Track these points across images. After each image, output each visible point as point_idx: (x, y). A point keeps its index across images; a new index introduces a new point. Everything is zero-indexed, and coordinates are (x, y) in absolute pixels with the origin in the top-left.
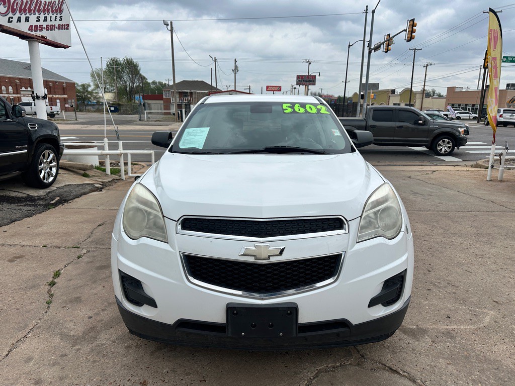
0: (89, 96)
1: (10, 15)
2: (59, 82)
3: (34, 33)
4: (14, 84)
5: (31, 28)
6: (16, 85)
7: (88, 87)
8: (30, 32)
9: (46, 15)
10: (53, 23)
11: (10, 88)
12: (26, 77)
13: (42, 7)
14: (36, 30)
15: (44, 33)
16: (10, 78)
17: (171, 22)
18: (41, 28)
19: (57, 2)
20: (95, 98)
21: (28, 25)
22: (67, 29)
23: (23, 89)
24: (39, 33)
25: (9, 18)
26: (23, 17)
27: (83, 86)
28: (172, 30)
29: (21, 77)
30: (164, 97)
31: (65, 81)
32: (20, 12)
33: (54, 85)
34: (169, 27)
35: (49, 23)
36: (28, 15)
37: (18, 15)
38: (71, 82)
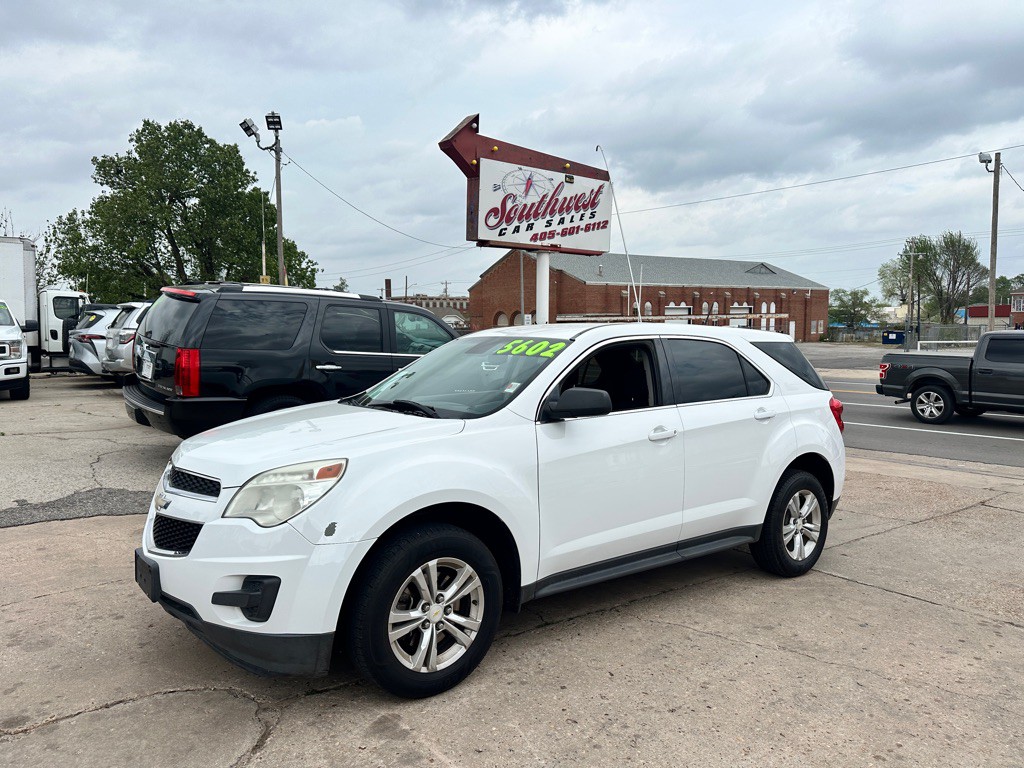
0: (863, 312)
1: (504, 226)
2: (799, 291)
3: (539, 243)
4: (721, 299)
5: (534, 238)
6: (725, 299)
7: (862, 297)
8: (532, 243)
9: (565, 215)
10: (575, 224)
11: (716, 304)
12: (742, 286)
13: (557, 207)
14: (541, 239)
15: (557, 240)
16: (717, 289)
17: (998, 155)
18: (552, 235)
19: (588, 194)
20: (876, 315)
21: (531, 233)
22: (604, 227)
23: (736, 305)
24: (547, 242)
25: (501, 231)
26: (524, 225)
27: (854, 294)
28: (997, 173)
29: (735, 286)
30: (1013, 310)
31: (810, 288)
32: (519, 219)
33: (789, 297)
34: (992, 166)
35: (567, 225)
36: (532, 221)
37: (516, 223)
38: (821, 288)
